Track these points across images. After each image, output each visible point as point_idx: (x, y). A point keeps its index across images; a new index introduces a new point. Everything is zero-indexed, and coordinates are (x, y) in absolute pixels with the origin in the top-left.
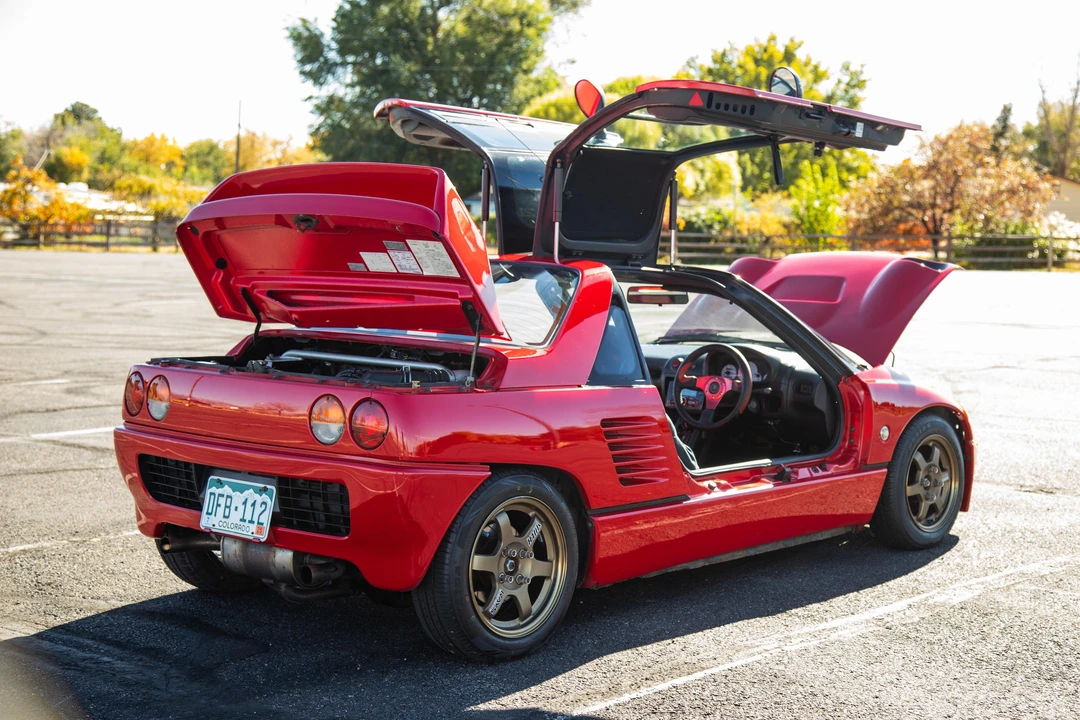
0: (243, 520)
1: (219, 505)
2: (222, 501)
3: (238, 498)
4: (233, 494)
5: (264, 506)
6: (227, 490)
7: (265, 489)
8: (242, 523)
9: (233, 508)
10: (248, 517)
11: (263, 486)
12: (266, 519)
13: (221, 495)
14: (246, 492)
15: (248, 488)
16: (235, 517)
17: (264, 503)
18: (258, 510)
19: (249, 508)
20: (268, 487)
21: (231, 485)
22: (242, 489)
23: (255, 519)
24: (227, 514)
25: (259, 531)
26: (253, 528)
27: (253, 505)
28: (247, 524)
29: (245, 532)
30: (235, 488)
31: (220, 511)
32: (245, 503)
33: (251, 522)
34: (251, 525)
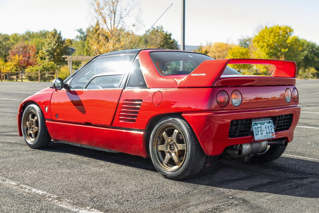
0: (267, 133)
1: (259, 131)
2: (259, 129)
3: (263, 127)
4: (261, 126)
5: (271, 127)
6: (259, 125)
7: (269, 122)
8: (267, 134)
9: (263, 130)
10: (268, 132)
11: (268, 121)
12: (273, 131)
13: (258, 128)
14: (265, 124)
15: (265, 123)
16: (264, 133)
17: (271, 126)
18: (270, 129)
19: (268, 129)
20: (270, 121)
21: (259, 123)
22: (263, 124)
23: (270, 132)
24: (262, 133)
25: (273, 135)
26: (271, 134)
27: (268, 127)
28: (268, 134)
29: (269, 137)
30: (262, 124)
31: (260, 132)
32: (266, 128)
33: (270, 133)
34: (270, 134)
